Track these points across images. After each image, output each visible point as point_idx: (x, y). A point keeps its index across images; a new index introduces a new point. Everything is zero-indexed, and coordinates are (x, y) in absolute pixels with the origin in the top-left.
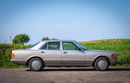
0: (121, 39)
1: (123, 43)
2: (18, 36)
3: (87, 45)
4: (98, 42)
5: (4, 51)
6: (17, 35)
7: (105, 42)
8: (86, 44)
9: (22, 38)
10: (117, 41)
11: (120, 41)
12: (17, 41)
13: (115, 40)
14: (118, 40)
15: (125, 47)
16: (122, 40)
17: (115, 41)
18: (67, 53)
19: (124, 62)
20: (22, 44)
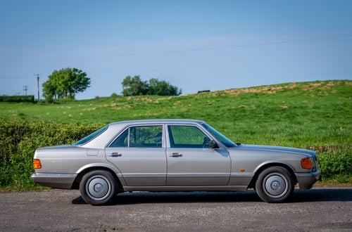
0: (335, 81)
1: (341, 92)
2: (58, 75)
3: (242, 98)
4: (274, 88)
5: (16, 141)
6: (56, 72)
7: (291, 90)
8: (240, 95)
9: (69, 80)
10: (323, 85)
11: (332, 87)
12: (56, 88)
13: (319, 84)
14: (325, 85)
15: (345, 105)
16: (338, 83)
17: (319, 87)
18: (181, 156)
19: (336, 168)
20: (68, 94)
